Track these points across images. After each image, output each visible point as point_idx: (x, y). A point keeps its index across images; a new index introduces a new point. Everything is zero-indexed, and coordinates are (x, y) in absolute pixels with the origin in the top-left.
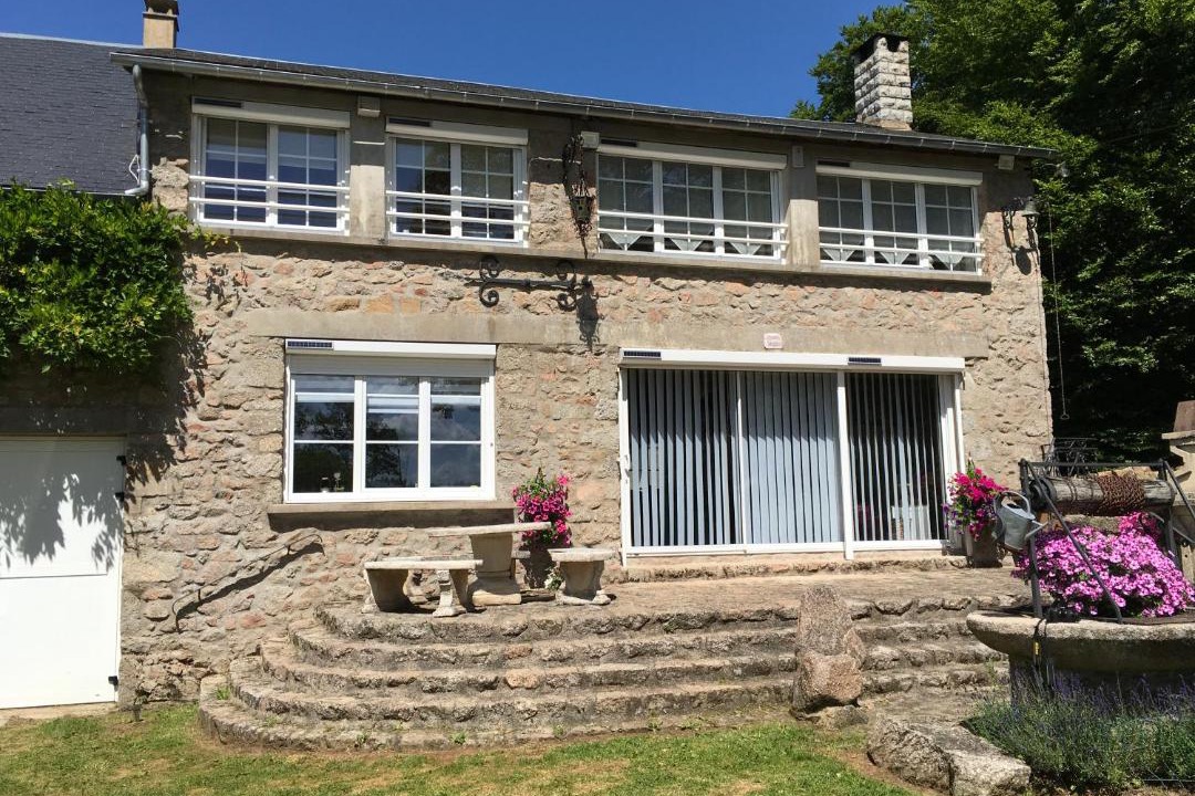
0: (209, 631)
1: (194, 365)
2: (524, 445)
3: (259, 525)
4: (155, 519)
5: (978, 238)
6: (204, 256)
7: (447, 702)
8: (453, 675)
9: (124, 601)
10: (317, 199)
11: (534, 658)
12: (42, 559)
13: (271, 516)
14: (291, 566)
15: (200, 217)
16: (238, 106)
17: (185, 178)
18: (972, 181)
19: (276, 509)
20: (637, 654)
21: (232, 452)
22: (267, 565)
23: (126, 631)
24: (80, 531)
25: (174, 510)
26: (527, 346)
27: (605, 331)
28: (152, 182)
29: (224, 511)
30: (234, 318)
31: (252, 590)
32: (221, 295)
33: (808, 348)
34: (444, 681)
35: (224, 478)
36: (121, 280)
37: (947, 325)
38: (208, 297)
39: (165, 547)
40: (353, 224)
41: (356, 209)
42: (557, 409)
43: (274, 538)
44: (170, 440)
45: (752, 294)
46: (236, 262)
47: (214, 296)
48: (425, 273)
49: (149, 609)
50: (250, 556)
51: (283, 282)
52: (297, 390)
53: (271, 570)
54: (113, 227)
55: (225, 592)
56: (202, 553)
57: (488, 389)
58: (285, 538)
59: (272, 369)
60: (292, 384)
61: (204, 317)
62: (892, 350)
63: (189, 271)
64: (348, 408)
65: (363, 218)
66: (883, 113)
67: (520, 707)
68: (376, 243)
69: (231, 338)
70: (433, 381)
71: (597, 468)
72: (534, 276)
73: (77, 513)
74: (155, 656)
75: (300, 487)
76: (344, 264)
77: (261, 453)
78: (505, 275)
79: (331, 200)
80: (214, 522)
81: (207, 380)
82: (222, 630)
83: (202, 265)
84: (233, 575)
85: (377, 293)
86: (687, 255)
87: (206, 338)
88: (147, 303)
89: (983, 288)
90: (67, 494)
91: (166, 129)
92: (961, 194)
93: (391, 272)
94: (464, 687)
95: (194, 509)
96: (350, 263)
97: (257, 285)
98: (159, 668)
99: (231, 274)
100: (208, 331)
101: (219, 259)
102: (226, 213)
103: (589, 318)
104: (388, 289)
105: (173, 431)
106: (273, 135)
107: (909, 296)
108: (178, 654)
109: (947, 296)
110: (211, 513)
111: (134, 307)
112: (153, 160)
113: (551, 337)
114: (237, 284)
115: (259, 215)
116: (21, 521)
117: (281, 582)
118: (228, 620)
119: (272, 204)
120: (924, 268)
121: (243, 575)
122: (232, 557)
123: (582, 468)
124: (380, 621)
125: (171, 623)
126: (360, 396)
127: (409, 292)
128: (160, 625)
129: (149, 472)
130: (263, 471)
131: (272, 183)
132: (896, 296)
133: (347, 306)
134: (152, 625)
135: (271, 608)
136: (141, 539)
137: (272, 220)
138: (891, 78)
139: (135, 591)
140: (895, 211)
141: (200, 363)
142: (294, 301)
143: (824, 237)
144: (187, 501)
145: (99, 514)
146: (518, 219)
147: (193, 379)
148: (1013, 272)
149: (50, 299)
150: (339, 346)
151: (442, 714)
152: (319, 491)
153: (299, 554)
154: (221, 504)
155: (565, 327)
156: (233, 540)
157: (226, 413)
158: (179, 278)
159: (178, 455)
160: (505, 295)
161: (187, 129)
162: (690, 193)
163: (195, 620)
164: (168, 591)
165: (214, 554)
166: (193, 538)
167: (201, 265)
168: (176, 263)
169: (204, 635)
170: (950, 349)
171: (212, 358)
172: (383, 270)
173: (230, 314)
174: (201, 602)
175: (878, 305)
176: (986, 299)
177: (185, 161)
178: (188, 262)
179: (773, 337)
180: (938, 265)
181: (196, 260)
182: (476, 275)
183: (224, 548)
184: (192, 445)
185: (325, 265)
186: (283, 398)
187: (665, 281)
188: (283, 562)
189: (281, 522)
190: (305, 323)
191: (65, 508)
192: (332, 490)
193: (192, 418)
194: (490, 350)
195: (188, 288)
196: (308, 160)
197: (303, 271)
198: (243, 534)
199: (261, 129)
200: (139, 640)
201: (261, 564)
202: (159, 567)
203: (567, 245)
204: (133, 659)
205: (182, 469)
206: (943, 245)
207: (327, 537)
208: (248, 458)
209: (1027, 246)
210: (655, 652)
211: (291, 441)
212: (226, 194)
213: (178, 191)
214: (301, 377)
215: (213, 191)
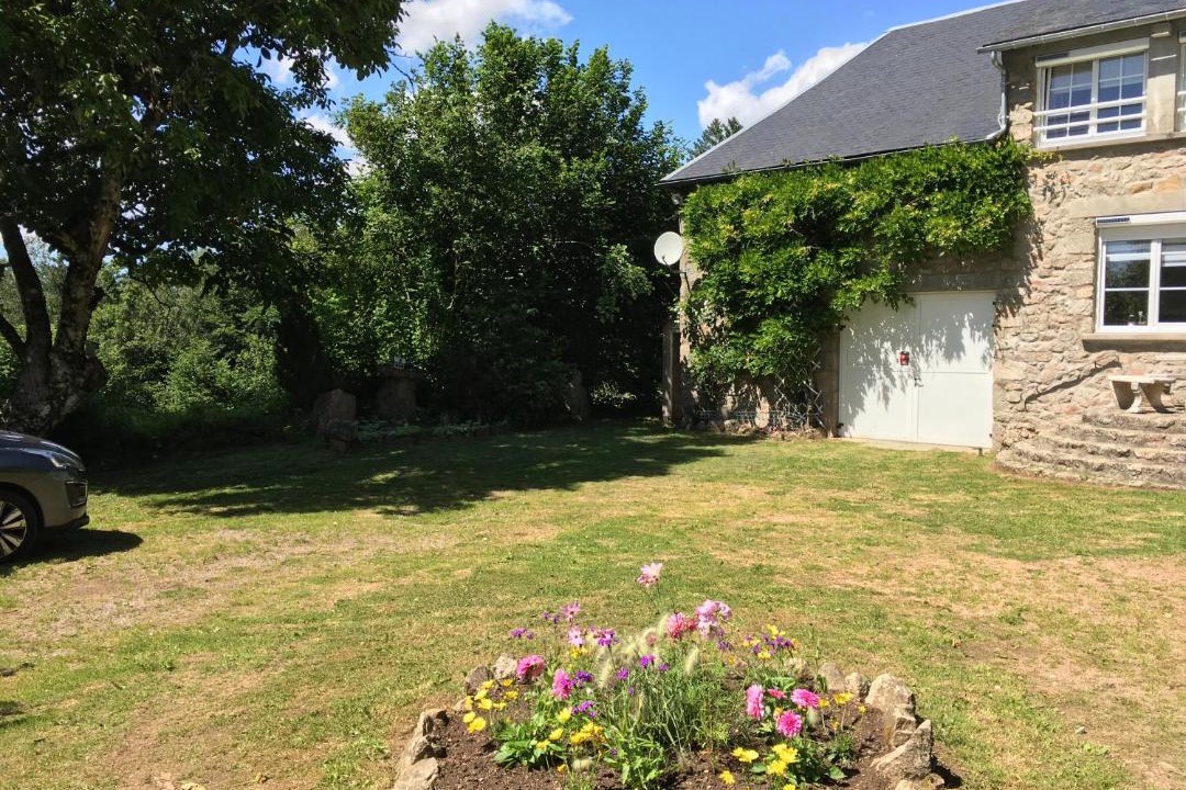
0: (1044, 413)
1: (1035, 241)
3: (1077, 347)
4: (1012, 341)
6: (1041, 167)
7: (1090, 459)
8: (1105, 446)
9: (994, 390)
10: (1127, 109)
12: (954, 361)
13: (1084, 341)
14: (1098, 376)
15: (1044, 138)
16: (1066, 55)
17: (1030, 115)
19: (1090, 337)
21: (1059, 298)
22: (1082, 374)
23: (996, 408)
24: (975, 346)
25: (1023, 336)
28: (1009, 124)
29: (1052, 338)
30: (1061, 207)
31: (1072, 389)
32: (1053, 193)
34: (1098, 448)
35: (1054, 316)
36: (982, 194)
38: (1044, 195)
39: (1017, 358)
40: (1151, 125)
41: (1151, 112)
43: (1087, 356)
44: (1022, 291)
46: (1062, 168)
47: (1048, 194)
49: (1009, 396)
50: (1071, 367)
51: (1094, 177)
52: (1107, 253)
53: (1085, 377)
55: (1054, 389)
56: (1040, 364)
58: (1094, 356)
59: (1088, 240)
60: (1103, 249)
61: (1040, 209)
63: (1033, 179)
64: (1144, 266)
65: (1156, 119)
67: (1130, 468)
68: (1164, 137)
69: (1059, 222)
73: (972, 336)
74: (1013, 424)
75: (1109, 321)
76: (1141, 157)
77: (1078, 299)
79: (1138, 107)
80: (1047, 344)
81: (1044, 251)
82: (1052, 413)
83: (1034, 171)
84: (1060, 379)
85: (1167, 175)
87: (1042, 223)
88: (997, 207)
90: (967, 324)
91: (1018, 84)
93: (1179, 157)
94: (1109, 453)
95: (1036, 335)
96: (1145, 155)
97: (1077, 181)
98: (1014, 432)
99: (1059, 177)
100: (1043, 217)
101: (1050, 168)
102: (1061, 133)
104: (1175, 171)
105: (1023, 285)
106: (1095, 66)
108: (1026, 425)
110: (1045, 339)
111: (988, 211)
112: (1009, 107)
114: (1063, 183)
115: (1083, 130)
116: (943, 339)
117: (1091, 386)
118: (1056, 408)
119: (1094, 120)
121: (1065, 379)
122: (1057, 367)
125: (1021, 406)
126: (1155, 255)
128: (1015, 406)
129: (1008, 312)
130: (1078, 311)
131: (1095, 105)
133: (1142, 189)
134: (1011, 405)
135: (1084, 402)
136: (1005, 353)
137: (1093, 130)
139: (1001, 385)
141: (1039, 240)
142: (1102, 190)
144: (1031, 330)
145: (984, 337)
147: (1035, 252)
149: (941, 213)
150: (1135, 220)
151: (1087, 465)
152: (1125, 323)
153: (1105, 367)
154: (1051, 333)
156: (1060, 356)
157: (1055, 272)
158: (1027, 187)
159: (1026, 301)
161: (1032, 81)
163: (1035, 405)
164: (1019, 386)
165: (1047, 365)
166: (1034, 355)
167: (1038, 174)
168: (1024, 175)
169: (1041, 415)
171: (1046, 236)
172: (1174, 156)
173: (1058, 205)
174: (1040, 395)
177: (1030, 104)
178: (1031, 173)
181: (1037, 171)
183: (1054, 362)
184: (1034, 294)
185: (1126, 160)
186: (1095, 260)
188: (1093, 372)
189: (1091, 346)
190: (1109, 205)
191: (966, 332)
192: (1137, 324)
193: (1034, 277)
196: (1120, 80)
197: (1109, 167)
198: (1066, 353)
199: (1087, 65)
200: (1006, 413)
201: (1078, 373)
202: (1014, 371)
204: (1000, 425)
205: (1028, 310)
207: (1123, 357)
208: (1069, 302)
211: (1102, 290)
212: (1062, 119)
213: (1026, 126)
214: (1107, 244)
215: (1052, 120)
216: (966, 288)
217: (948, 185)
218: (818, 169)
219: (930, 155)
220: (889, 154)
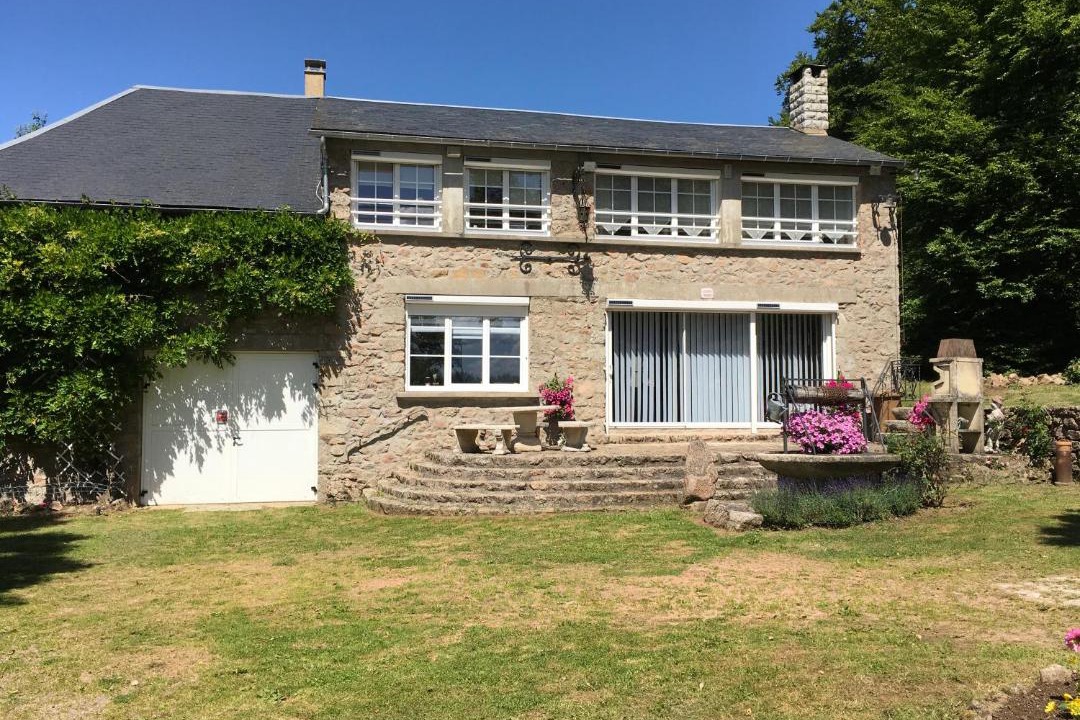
0: (366, 463)
1: (355, 310)
2: (546, 359)
3: (392, 404)
4: (336, 399)
5: (855, 222)
6: (359, 246)
7: (500, 495)
8: (504, 483)
9: (319, 444)
10: (422, 208)
11: (546, 476)
12: (275, 419)
13: (398, 398)
14: (410, 428)
15: (356, 221)
16: (378, 154)
17: (349, 199)
18: (852, 182)
19: (401, 395)
20: (601, 476)
21: (375, 361)
22: (397, 427)
23: (321, 462)
24: (295, 404)
25: (345, 394)
26: (549, 298)
27: (597, 288)
28: (330, 203)
29: (370, 396)
30: (377, 282)
31: (388, 441)
32: (369, 269)
33: (731, 298)
34: (499, 485)
35: (372, 376)
36: (318, 263)
37: (829, 282)
38: (362, 270)
39: (341, 415)
40: (444, 224)
41: (446, 215)
42: (567, 337)
43: (400, 412)
44: (343, 354)
45: (694, 263)
46: (377, 249)
47: (366, 270)
48: (487, 253)
49: (333, 450)
50: (387, 421)
51: (404, 260)
52: (412, 325)
53: (399, 430)
54: (315, 234)
55: (373, 442)
56: (361, 419)
57: (525, 324)
58: (406, 412)
59: (400, 314)
60: (409, 321)
61: (360, 282)
62: (788, 298)
63: (352, 255)
64: (441, 335)
65: (450, 221)
66: (807, 123)
67: (537, 498)
68: (458, 236)
69: (375, 295)
70: (492, 320)
71: (592, 373)
72: (554, 254)
73: (293, 395)
74: (337, 476)
75: (413, 383)
76: (439, 249)
77: (393, 362)
78: (536, 253)
79: (431, 208)
80: (366, 402)
81: (362, 319)
82: (372, 463)
83: (358, 251)
84: (378, 432)
85: (458, 266)
86: (653, 238)
87: (361, 294)
88: (333, 276)
89: (856, 256)
90: (287, 383)
91: (337, 170)
92: (845, 191)
93: (467, 253)
94: (510, 488)
95: (357, 394)
96: (442, 248)
97: (390, 262)
98: (339, 483)
99: (375, 256)
100: (362, 290)
101: (367, 247)
102: (370, 219)
103: (588, 280)
104: (465, 263)
105: (344, 349)
106: (397, 170)
107: (802, 262)
108: (349, 475)
109: (830, 262)
110: (365, 397)
112: (331, 189)
113: (563, 293)
114: (378, 262)
115: (389, 220)
116: (263, 398)
117: (404, 437)
118: (376, 458)
119: (397, 213)
120: (815, 244)
121: (383, 432)
122: (377, 423)
123: (582, 373)
124: (464, 457)
125: (345, 458)
126: (448, 329)
127: (477, 265)
128: (339, 459)
129: (332, 372)
130: (394, 372)
131: (396, 200)
132: (793, 262)
133: (440, 275)
134: (335, 458)
135: (399, 452)
136: (329, 410)
137: (396, 222)
138: (814, 97)
139: (325, 439)
140: (796, 204)
141: (358, 309)
142: (410, 272)
143: (746, 224)
144: (353, 389)
145: (304, 395)
146: (544, 217)
147: (354, 319)
148: (878, 245)
149: (281, 276)
150: (436, 299)
151: (499, 500)
152: (424, 385)
153: (414, 421)
154: (370, 391)
155: (576, 285)
156: (378, 412)
157: (372, 338)
158: (347, 261)
159: (347, 362)
160: (535, 266)
161: (349, 170)
162: (655, 197)
163: (357, 457)
164: (342, 440)
165: (367, 420)
166: (355, 411)
168: (344, 251)
169: (363, 465)
170: (829, 298)
171: (364, 306)
172: (461, 252)
173: (374, 280)
174: (361, 447)
175: (780, 268)
176: (857, 263)
177: (348, 189)
178: (350, 250)
179: (707, 291)
180: (826, 240)
181: (355, 248)
182: (517, 254)
183: (373, 417)
184: (354, 357)
185: (428, 249)
186: (404, 330)
187: (637, 255)
188: (406, 425)
189: (404, 402)
190: (418, 286)
191: (286, 391)
192: (432, 385)
193: (354, 341)
194: (526, 301)
195: (351, 265)
196: (417, 185)
197: (416, 253)
198: (383, 409)
199: (389, 167)
200: (327, 467)
201: (393, 427)
202: (338, 426)
203: (574, 235)
204: (325, 477)
205: (349, 370)
206: (830, 227)
207: (430, 412)
208: (385, 365)
209: (889, 226)
210: (612, 476)
211: (409, 355)
212: (370, 207)
213: (343, 207)
214: (413, 317)
215: (362, 207)
216: (291, 349)
217: (285, 249)
219: (271, 218)
220: (221, 212)
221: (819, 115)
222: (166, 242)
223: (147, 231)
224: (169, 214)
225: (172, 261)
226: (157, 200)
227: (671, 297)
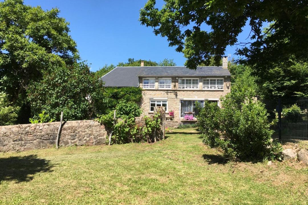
2: (170, 107)
5: (223, 85)
10: (153, 85)
15: (143, 87)
17: (142, 84)
18: (223, 79)
19: (149, 112)
20: (169, 124)
26: (171, 98)
27: (178, 97)
28: (139, 85)
29: (145, 112)
32: (145, 94)
33: (200, 98)
36: (137, 94)
37: (218, 95)
40: (155, 88)
41: (156, 86)
42: (173, 104)
44: (141, 107)
45: (194, 93)
46: (146, 92)
48: (162, 92)
54: (137, 90)
57: (167, 102)
59: (149, 101)
60: (150, 102)
61: (143, 96)
62: (210, 98)
65: (156, 87)
66: (223, 66)
69: (145, 98)
70: (162, 101)
71: (177, 110)
72: (172, 92)
75: (151, 110)
78: (169, 92)
79: (154, 85)
85: (157, 94)
86: (188, 89)
87: (143, 98)
88: (139, 96)
89: (223, 91)
91: (141, 81)
92: (221, 80)
96: (155, 91)
101: (144, 91)
102: (145, 87)
103: (176, 95)
106: (149, 80)
107: (213, 92)
109: (218, 92)
111: (138, 96)
112: (139, 84)
113: (173, 97)
119: (149, 86)
120: (216, 89)
123: (175, 110)
126: (156, 103)
127: (160, 93)
130: (148, 109)
131: (149, 84)
132: (211, 92)
133: (155, 95)
137: (149, 88)
138: (225, 62)
140: (213, 82)
142: (150, 95)
143: (204, 86)
146: (171, 86)
147: (143, 102)
148: (227, 89)
149: (132, 96)
150: (154, 99)
155: (174, 96)
157: (145, 104)
158: (142, 93)
160: (169, 93)
162: (188, 82)
167: (143, 92)
168: (141, 92)
170: (218, 98)
171: (144, 100)
172: (158, 92)
173: (145, 96)
175: (209, 93)
176: (223, 92)
179: (196, 97)
180: (219, 88)
182: (166, 92)
184: (142, 107)
185: (153, 91)
187: (185, 92)
189: (149, 113)
190: (151, 97)
193: (142, 105)
194: (167, 99)
195: (142, 94)
196: (152, 82)
197: (151, 92)
203: (174, 89)
206: (219, 86)
209: (229, 86)
210: (170, 124)
211: (150, 107)
213: (142, 86)
214: (151, 101)
215: (144, 85)
217: (133, 92)
218: (114, 88)
219: (131, 88)
220: (125, 87)
221: (226, 65)
222: (118, 92)
223: (115, 91)
224: (119, 88)
225: (119, 94)
226: (117, 86)
227: (190, 98)
